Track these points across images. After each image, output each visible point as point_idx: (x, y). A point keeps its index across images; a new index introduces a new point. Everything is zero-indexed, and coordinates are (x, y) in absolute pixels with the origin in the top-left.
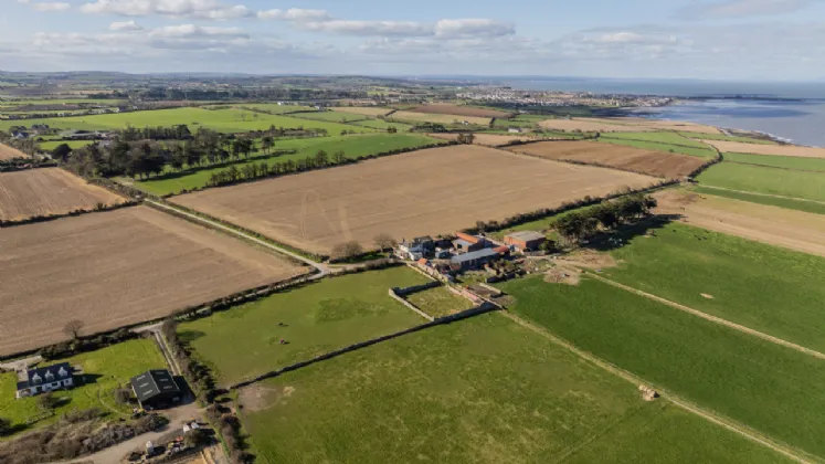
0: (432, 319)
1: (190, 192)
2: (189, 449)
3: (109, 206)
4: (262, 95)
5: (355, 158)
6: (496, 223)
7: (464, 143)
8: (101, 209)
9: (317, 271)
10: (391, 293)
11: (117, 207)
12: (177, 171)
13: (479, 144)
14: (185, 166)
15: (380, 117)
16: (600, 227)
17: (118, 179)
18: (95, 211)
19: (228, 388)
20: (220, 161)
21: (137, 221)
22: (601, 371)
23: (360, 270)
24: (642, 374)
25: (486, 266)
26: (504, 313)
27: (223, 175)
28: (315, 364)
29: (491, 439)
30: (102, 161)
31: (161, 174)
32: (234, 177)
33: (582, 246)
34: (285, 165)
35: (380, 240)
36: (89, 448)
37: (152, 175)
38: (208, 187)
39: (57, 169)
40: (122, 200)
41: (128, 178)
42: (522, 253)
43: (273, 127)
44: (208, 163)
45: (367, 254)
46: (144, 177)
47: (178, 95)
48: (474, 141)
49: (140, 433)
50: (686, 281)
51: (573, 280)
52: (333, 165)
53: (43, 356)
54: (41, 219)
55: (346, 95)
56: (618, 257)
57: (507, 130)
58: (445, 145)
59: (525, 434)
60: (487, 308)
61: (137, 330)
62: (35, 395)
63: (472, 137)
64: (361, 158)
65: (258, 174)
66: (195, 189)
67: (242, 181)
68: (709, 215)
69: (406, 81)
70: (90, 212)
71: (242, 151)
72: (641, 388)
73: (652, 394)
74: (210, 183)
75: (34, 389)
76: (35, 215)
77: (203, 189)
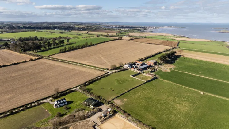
0: (146, 81)
1: (55, 55)
2: (112, 114)
3: (33, 59)
5: (94, 44)
6: (142, 59)
7: (120, 39)
8: (31, 60)
9: (108, 73)
10: (131, 76)
11: (36, 59)
12: (45, 49)
13: (124, 40)
14: (47, 48)
15: (86, 33)
16: (168, 59)
17: (27, 52)
19: (110, 100)
20: (56, 46)
21: (45, 63)
22: (189, 89)
23: (119, 72)
24: (200, 90)
25: (148, 69)
26: (159, 79)
28: (126, 93)
29: (178, 105)
30: (22, 47)
31: (42, 50)
32: (65, 50)
33: (165, 63)
34: (78, 46)
37: (39, 50)
38: (59, 53)
39: (5, 50)
41: (32, 51)
42: (153, 65)
45: (117, 68)
49: (97, 112)
51: (169, 71)
52: (90, 46)
54: (15, 64)
56: (175, 65)
57: (123, 36)
58: (115, 40)
59: (184, 103)
60: (155, 78)
61: (73, 89)
64: (96, 44)
65: (71, 49)
66: (56, 54)
67: (67, 51)
68: (186, 55)
69: (83, 23)
70: (28, 61)
71: (62, 43)
72: (199, 92)
73: (203, 93)
75: (58, 106)
77: (58, 53)
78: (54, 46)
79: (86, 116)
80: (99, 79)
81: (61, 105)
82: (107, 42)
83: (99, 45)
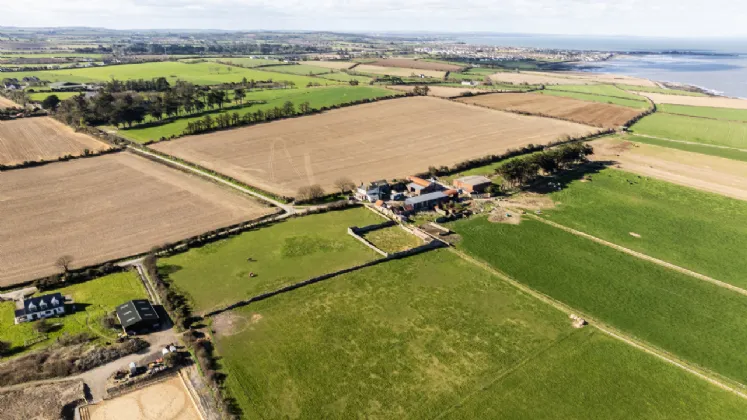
0: (386, 255)
1: (169, 140)
2: (167, 369)
3: (95, 152)
4: (235, 49)
5: (319, 108)
6: (446, 168)
7: (420, 94)
8: (88, 155)
9: (283, 212)
10: (350, 232)
11: (102, 153)
12: (156, 120)
13: (433, 96)
14: (164, 116)
15: (344, 70)
16: (541, 172)
17: (103, 128)
18: (82, 156)
19: (202, 316)
20: (196, 111)
21: (121, 166)
22: (536, 301)
23: (322, 211)
24: (574, 304)
25: (437, 208)
26: (451, 249)
27: (198, 123)
28: (279, 295)
29: (436, 361)
30: (88, 111)
31: (143, 123)
32: (208, 126)
33: (524, 190)
34: (255, 114)
35: (341, 184)
36: (80, 367)
37: (134, 124)
38: (186, 134)
39: (48, 118)
40: (107, 147)
41: (112, 126)
42: (470, 196)
43: (245, 80)
44: (184, 113)
45: (330, 196)
46: (127, 125)
47: (158, 49)
48: (429, 93)
49: (125, 355)
50: (617, 221)
51: (515, 220)
52: (299, 115)
53: (38, 287)
54: (33, 164)
55: (313, 50)
56: (556, 199)
57: (460, 82)
58: (402, 96)
59: (466, 356)
60: (436, 245)
61: (121, 264)
62: (31, 321)
63: (427, 89)
64: (325, 109)
65: (231, 123)
66: (173, 137)
67: (216, 129)
68: (641, 162)
69: (370, 37)
70: (78, 157)
71: (217, 102)
72: (572, 316)
73: (581, 322)
74: (187, 131)
75: (30, 316)
76: (28, 161)
77: (181, 136)
78: (188, 110)
79: (77, 362)
80: (234, 233)
81: (39, 314)
82: (367, 101)
83: (334, 111)
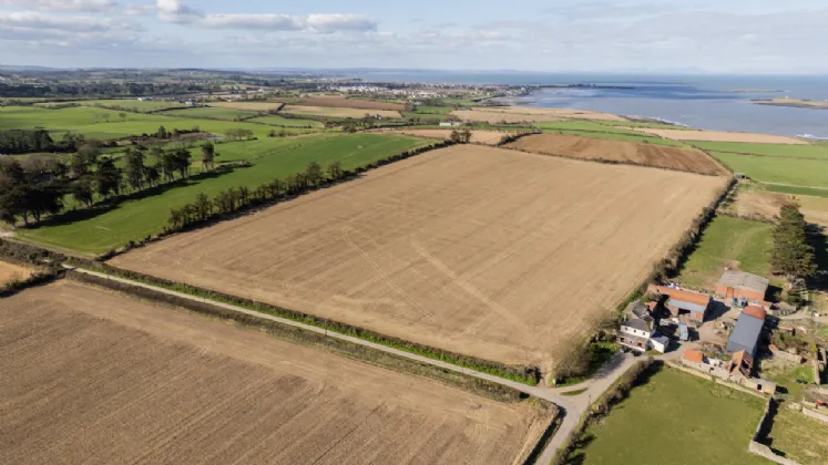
1: (142, 245)
5: (352, 170)
7: (458, 142)
9: (560, 411)
10: (755, 449)
11: (17, 287)
12: (84, 206)
13: (478, 143)
15: (272, 113)
27: (187, 210)
31: (62, 212)
37: (45, 215)
38: (170, 233)
46: (31, 220)
48: (471, 139)
52: (330, 183)
57: (437, 123)
58: (441, 146)
63: (468, 135)
64: (360, 170)
65: (236, 205)
66: (149, 240)
67: (216, 219)
74: (171, 226)
77: (161, 237)
78: (135, 184)
82: (406, 155)
83: (372, 173)
